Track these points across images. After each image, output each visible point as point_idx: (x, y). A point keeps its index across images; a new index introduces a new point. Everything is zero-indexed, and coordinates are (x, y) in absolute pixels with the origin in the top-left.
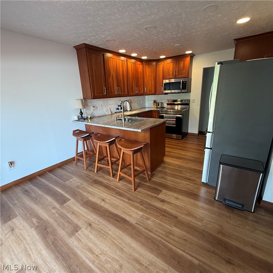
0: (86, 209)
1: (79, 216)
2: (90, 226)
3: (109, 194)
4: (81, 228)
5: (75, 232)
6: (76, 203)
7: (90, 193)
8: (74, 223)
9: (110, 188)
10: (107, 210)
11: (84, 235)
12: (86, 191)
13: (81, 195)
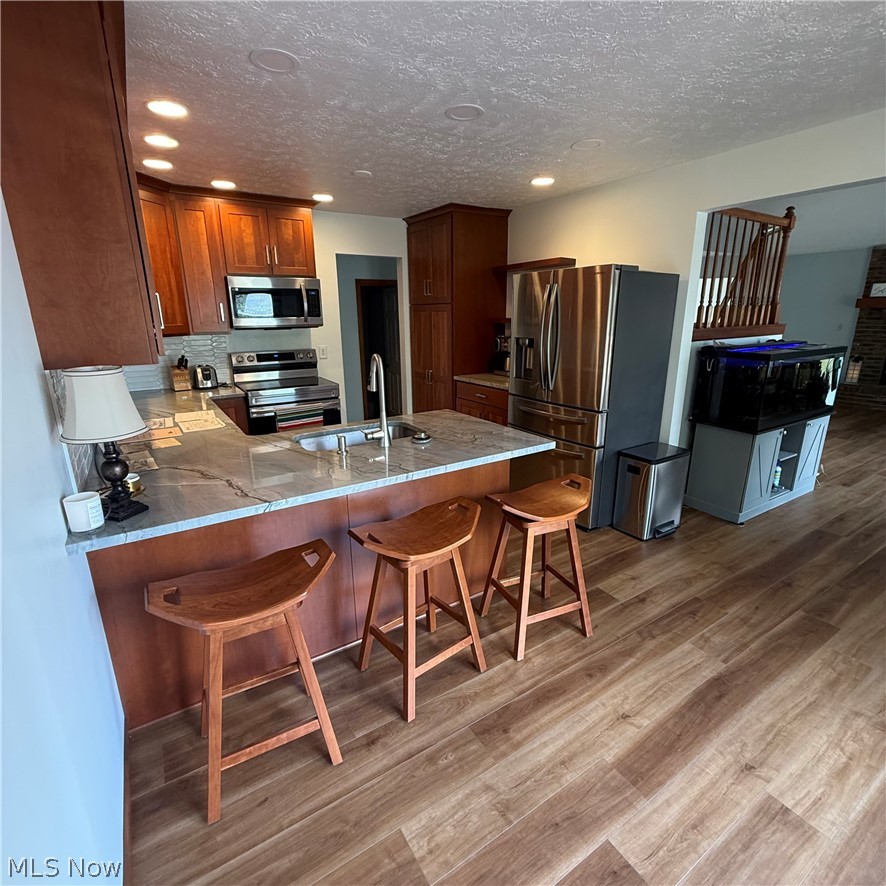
0: (670, 775)
1: (711, 802)
2: (752, 767)
3: (592, 698)
4: (770, 797)
5: (790, 818)
6: (631, 817)
7: (571, 758)
8: (750, 821)
9: (555, 689)
10: (680, 714)
11: (793, 787)
12: (549, 772)
13: (581, 792)
